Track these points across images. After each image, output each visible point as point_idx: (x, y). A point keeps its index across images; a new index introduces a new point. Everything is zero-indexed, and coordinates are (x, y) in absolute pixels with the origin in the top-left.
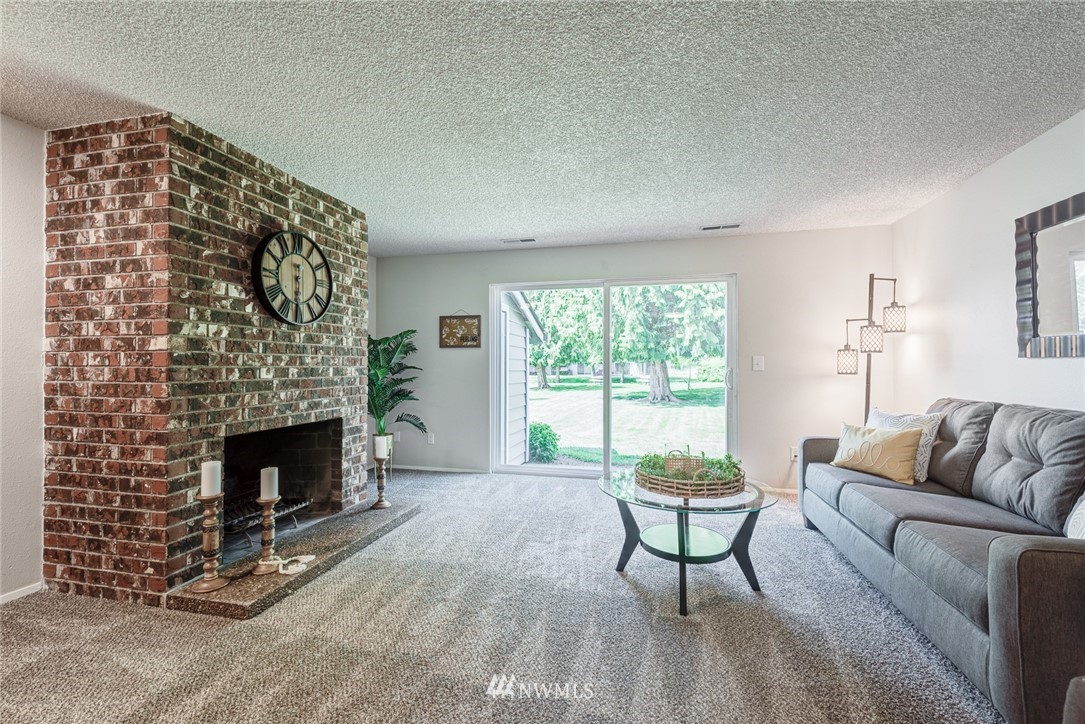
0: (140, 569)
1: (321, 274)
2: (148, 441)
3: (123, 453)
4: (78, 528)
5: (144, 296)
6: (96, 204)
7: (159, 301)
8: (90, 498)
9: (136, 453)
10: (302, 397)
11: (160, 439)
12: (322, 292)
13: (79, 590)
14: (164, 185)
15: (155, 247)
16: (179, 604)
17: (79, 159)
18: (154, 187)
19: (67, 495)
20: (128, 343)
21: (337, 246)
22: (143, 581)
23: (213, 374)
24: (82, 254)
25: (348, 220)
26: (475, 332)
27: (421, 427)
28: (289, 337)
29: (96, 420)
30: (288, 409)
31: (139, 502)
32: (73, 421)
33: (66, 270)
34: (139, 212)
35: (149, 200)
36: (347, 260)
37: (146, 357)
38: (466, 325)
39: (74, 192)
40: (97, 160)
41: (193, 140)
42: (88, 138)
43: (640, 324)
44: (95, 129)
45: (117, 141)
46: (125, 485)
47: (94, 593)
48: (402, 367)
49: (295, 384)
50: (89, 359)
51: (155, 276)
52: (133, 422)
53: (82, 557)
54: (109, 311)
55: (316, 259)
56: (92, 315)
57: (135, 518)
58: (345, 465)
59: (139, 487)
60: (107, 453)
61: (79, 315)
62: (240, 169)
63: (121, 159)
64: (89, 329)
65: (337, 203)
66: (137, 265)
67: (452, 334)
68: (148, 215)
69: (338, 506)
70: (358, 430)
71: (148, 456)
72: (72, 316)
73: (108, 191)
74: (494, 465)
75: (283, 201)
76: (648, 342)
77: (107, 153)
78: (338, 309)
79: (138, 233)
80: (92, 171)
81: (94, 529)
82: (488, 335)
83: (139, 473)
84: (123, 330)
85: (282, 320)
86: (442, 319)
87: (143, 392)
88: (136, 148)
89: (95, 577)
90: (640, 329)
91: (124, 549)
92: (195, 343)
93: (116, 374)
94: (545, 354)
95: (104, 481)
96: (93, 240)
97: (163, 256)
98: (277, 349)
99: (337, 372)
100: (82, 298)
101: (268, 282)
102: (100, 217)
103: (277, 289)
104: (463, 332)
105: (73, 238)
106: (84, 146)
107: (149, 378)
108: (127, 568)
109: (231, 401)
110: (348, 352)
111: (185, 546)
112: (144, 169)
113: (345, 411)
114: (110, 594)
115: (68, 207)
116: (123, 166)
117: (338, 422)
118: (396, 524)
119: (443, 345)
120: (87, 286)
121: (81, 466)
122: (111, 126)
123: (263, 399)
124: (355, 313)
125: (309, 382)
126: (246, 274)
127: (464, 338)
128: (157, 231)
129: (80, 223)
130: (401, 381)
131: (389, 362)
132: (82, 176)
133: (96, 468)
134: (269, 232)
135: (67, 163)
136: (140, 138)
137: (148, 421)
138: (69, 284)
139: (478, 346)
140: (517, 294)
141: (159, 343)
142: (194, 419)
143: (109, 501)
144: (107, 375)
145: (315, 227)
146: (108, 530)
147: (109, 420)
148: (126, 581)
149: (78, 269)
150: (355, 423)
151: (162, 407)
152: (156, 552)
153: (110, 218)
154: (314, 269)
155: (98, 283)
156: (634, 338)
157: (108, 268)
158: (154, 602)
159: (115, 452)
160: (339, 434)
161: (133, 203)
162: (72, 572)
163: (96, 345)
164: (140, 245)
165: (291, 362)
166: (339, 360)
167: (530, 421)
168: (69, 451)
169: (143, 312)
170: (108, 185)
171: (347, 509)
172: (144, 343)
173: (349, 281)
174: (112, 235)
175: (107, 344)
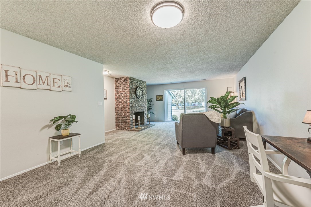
0: (127, 127)
1: (142, 92)
2: (127, 113)
3: (125, 114)
4: (119, 123)
5: (127, 97)
6: (121, 86)
7: (128, 97)
8: (121, 119)
9: (126, 114)
10: (140, 108)
11: (129, 112)
12: (142, 94)
13: (120, 130)
14: (129, 84)
15: (128, 91)
16: (132, 130)
17: (119, 81)
18: (128, 85)
19: (118, 119)
20: (125, 102)
21: (143, 87)
22: (127, 128)
23: (133, 105)
24: (119, 92)
25: (144, 83)
26: (162, 98)
27: (154, 114)
28: (139, 100)
29: (121, 111)
30: (139, 110)
31: (127, 119)
32: (119, 111)
33: (117, 94)
34: (126, 87)
35: (127, 86)
36: (144, 89)
37: (127, 103)
38: (161, 97)
39: (118, 85)
40: (121, 81)
41: (131, 79)
42: (119, 79)
43: (201, 93)
44: (120, 78)
45: (123, 79)
46: (125, 118)
47: (122, 130)
48: (150, 104)
49: (139, 107)
50: (120, 104)
51: (128, 94)
52: (126, 111)
53: (120, 126)
54: (122, 98)
55: (141, 90)
56: (121, 99)
57: (126, 121)
58: (145, 118)
59: (127, 118)
60: (123, 114)
61: (119, 99)
62: (134, 80)
63: (123, 81)
64: (120, 100)
65: (143, 81)
66: (126, 93)
67: (158, 98)
68: (127, 88)
69: (144, 124)
70: (146, 113)
71: (128, 114)
72: (118, 99)
73: (122, 85)
74: (166, 121)
75: (138, 83)
76: (203, 97)
77: (122, 81)
78: (143, 96)
79: (126, 90)
80: (120, 83)
81: (121, 123)
82: (164, 99)
83: (127, 116)
84: (124, 100)
85: (138, 98)
86: (156, 96)
87: (127, 107)
88: (125, 80)
89: (122, 128)
90: (200, 94)
91: (125, 125)
92: (131, 102)
93: (123, 105)
94: (178, 100)
95: (122, 117)
96: (120, 90)
97: (129, 92)
98: (138, 102)
99: (143, 105)
100: (119, 97)
101: (137, 94)
102: (121, 88)
103: (138, 94)
104: (160, 98)
105: (118, 90)
106: (119, 80)
107: (127, 106)
108: (125, 127)
109: (134, 108)
110: (144, 102)
111: (131, 124)
112: (126, 83)
113: (144, 110)
114: (124, 130)
115: (117, 87)
116: (124, 82)
117: (143, 112)
118: (151, 127)
119: (157, 100)
120: (120, 96)
121: (120, 116)
122: (122, 78)
123: (137, 108)
124: (145, 96)
125: (141, 106)
126: (135, 93)
127: (160, 99)
128: (128, 89)
129: (119, 89)
130: (150, 107)
131: (148, 103)
132: (119, 83)
133: (121, 116)
134: (137, 88)
135: (117, 82)
136: (126, 79)
137: (127, 110)
138: (118, 95)
139: (163, 100)
140: (170, 91)
141: (128, 102)
142: (131, 110)
143: (123, 119)
144: (122, 105)
145: (141, 85)
146: (123, 123)
147: (123, 110)
148: (125, 128)
149: (119, 94)
150: (145, 112)
151: (129, 109)
152: (129, 125)
153: (122, 88)
154: (141, 91)
155: (121, 95)
156: (199, 96)
157: (122, 94)
158: (129, 130)
159: (124, 114)
160: (144, 114)
161: (125, 86)
162: (119, 128)
163: (121, 102)
164: (126, 91)
165: (139, 104)
166: (144, 103)
167: (172, 114)
168: (118, 114)
169: (126, 98)
170: (122, 84)
171: (145, 124)
172: (127, 102)
173: (144, 92)
174: (123, 90)
175: (122, 102)
